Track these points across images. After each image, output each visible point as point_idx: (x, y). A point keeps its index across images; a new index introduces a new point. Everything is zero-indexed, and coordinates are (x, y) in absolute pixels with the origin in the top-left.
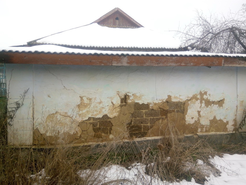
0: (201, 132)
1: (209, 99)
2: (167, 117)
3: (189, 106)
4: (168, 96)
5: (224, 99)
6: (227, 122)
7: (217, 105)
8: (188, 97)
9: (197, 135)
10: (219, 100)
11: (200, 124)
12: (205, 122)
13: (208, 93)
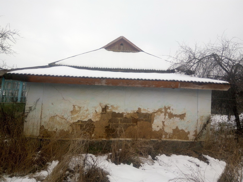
0: (165, 138)
1: (172, 113)
2: (137, 124)
3: (155, 117)
4: (138, 108)
5: (185, 114)
6: (189, 133)
7: (179, 118)
8: (155, 110)
9: (161, 140)
10: (181, 114)
11: (164, 131)
12: (168, 130)
13: (171, 108)
